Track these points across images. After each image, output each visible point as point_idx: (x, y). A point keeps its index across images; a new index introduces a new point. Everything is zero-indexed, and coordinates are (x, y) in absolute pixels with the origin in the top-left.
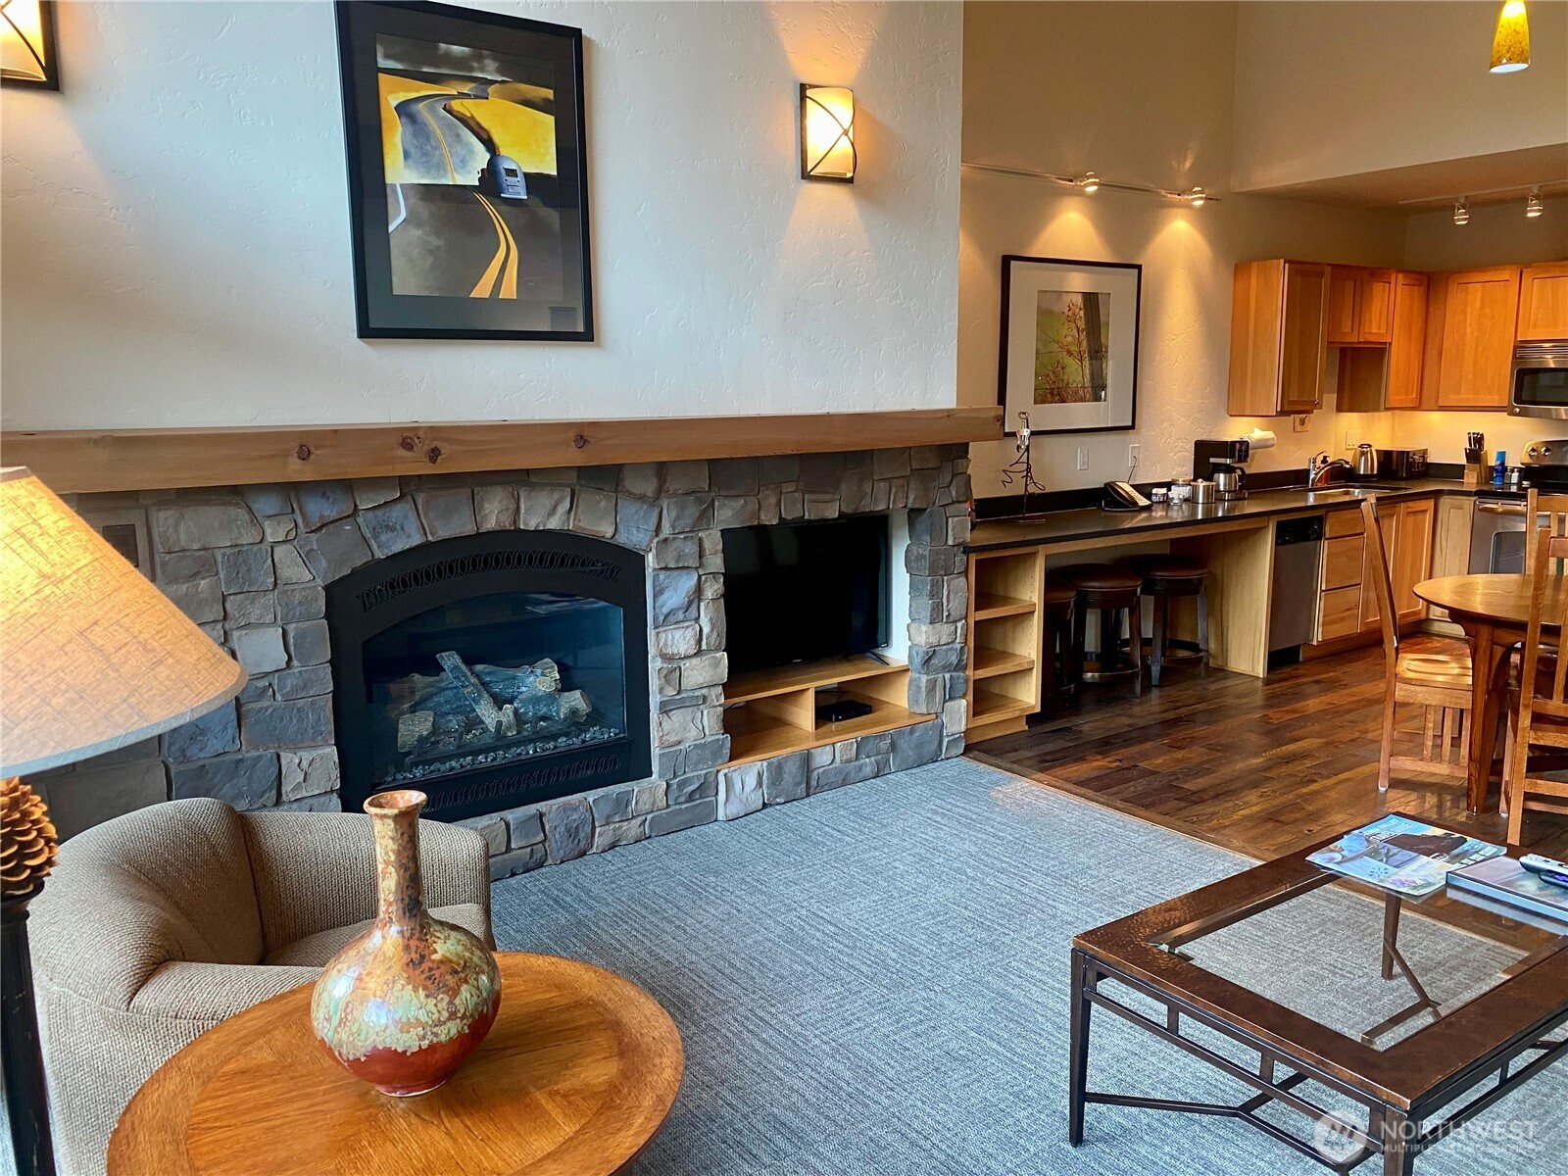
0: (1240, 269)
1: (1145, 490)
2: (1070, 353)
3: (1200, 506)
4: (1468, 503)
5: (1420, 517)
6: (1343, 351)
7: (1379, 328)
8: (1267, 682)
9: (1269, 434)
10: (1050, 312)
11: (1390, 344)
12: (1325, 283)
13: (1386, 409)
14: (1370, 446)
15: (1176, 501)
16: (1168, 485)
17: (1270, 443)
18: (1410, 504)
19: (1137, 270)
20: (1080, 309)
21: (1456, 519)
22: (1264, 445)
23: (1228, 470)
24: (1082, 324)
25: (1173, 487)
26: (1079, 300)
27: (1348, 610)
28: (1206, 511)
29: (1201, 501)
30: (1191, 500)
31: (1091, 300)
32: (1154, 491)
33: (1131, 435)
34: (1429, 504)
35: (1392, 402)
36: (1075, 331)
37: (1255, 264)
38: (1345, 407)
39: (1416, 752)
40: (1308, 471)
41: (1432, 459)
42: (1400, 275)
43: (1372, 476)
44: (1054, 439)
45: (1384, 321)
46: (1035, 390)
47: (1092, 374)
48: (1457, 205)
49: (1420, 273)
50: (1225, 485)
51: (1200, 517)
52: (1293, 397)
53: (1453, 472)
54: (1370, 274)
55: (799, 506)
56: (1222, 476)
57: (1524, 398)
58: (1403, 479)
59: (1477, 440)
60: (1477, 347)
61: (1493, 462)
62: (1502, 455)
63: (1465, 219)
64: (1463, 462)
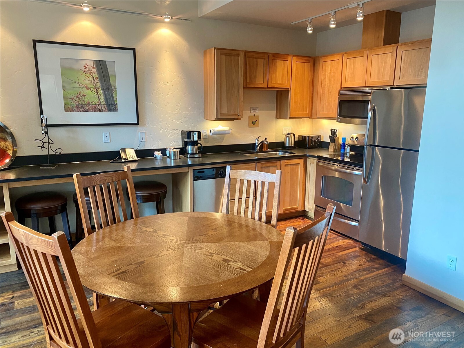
0: (205, 53)
2: (88, 88)
4: (315, 161)
7: (282, 81)
9: (226, 128)
10: (71, 69)
11: (290, 89)
12: (240, 59)
13: (290, 118)
14: (292, 133)
19: (132, 51)
20: (93, 68)
21: (313, 167)
23: (194, 144)
24: (96, 75)
26: (92, 64)
31: (101, 65)
33: (139, 129)
34: (302, 161)
36: (91, 79)
38: (279, 117)
40: (255, 144)
42: (294, 58)
43: (291, 147)
44: (85, 128)
46: (65, 105)
47: (106, 99)
52: (224, 112)
54: (274, 57)
56: (190, 147)
57: (343, 114)
58: (307, 148)
59: (333, 132)
60: (329, 90)
61: (341, 142)
62: (344, 139)
63: (311, 30)
64: (330, 141)
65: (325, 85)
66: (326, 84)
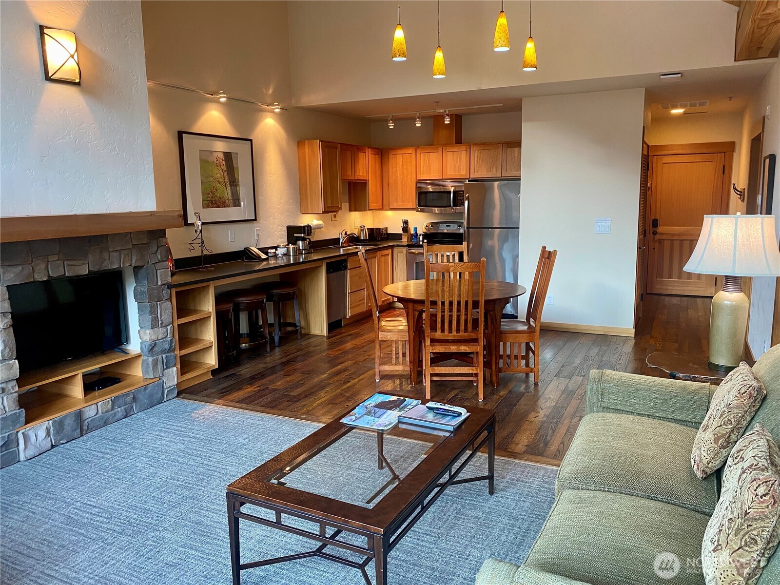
0: (300, 143)
1: (264, 250)
2: (219, 182)
3: (292, 257)
4: (404, 250)
5: (386, 257)
6: (350, 183)
7: (363, 173)
8: (328, 337)
9: (320, 222)
10: (207, 162)
11: (368, 180)
12: (338, 152)
13: (370, 210)
14: (364, 226)
15: (280, 255)
16: (276, 248)
17: (321, 226)
18: (382, 252)
19: (250, 142)
20: (223, 160)
21: (401, 256)
22: (319, 227)
23: (303, 239)
24: (224, 168)
25: (278, 249)
26: (221, 156)
27: (360, 301)
28: (294, 259)
29: (292, 255)
30: (287, 255)
31: (228, 156)
32: (269, 251)
33: (255, 224)
34: (390, 251)
35: (372, 206)
36: (221, 171)
37: (306, 141)
38: (353, 209)
39: (389, 362)
40: (339, 239)
41: (390, 231)
42: (370, 150)
43: (366, 240)
44: (214, 226)
45: (365, 170)
46: (203, 201)
47: (232, 193)
48: (389, 119)
49: (378, 149)
50: (302, 246)
51: (292, 262)
52: (329, 205)
53: (398, 237)
54: (357, 148)
55: (62, 268)
56: (300, 242)
57: (422, 204)
58: (379, 241)
59: (406, 223)
60: (402, 182)
61: (412, 232)
62: (416, 229)
63: (393, 126)
64: (401, 232)
65: (397, 177)
66: (399, 176)
